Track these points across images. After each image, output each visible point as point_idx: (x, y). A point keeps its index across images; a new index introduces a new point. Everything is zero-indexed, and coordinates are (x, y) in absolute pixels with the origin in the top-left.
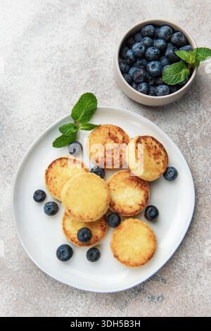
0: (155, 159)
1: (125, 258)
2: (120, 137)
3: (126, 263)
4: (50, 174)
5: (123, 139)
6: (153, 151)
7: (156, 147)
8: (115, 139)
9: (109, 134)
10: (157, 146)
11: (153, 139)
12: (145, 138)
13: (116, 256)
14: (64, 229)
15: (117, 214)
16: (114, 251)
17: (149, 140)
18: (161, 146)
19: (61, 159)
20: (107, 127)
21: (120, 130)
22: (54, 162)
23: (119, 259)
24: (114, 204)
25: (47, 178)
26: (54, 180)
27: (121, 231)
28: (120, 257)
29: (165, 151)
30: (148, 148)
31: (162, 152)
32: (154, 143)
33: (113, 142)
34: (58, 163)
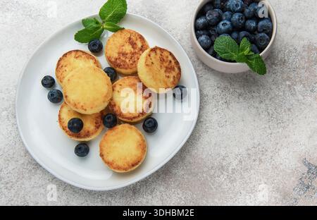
0: (165, 71)
1: (110, 158)
2: (139, 44)
3: (109, 164)
4: (62, 63)
5: (142, 47)
6: (166, 64)
7: (170, 62)
8: (133, 44)
9: (130, 39)
10: (173, 61)
11: (171, 54)
12: (162, 50)
13: (102, 155)
14: (59, 116)
15: (115, 115)
16: (101, 150)
17: (165, 54)
18: (177, 63)
19: (77, 51)
20: (129, 32)
21: (141, 38)
22: (70, 52)
23: (103, 159)
24: (115, 105)
25: (58, 65)
26: (64, 68)
27: (114, 133)
28: (105, 157)
29: (179, 69)
30: (162, 60)
31: (176, 69)
32: (170, 58)
33: (131, 46)
34: (73, 54)
